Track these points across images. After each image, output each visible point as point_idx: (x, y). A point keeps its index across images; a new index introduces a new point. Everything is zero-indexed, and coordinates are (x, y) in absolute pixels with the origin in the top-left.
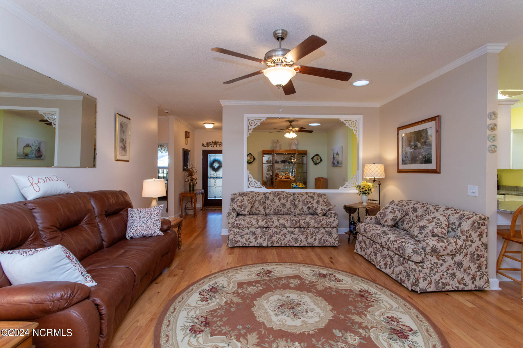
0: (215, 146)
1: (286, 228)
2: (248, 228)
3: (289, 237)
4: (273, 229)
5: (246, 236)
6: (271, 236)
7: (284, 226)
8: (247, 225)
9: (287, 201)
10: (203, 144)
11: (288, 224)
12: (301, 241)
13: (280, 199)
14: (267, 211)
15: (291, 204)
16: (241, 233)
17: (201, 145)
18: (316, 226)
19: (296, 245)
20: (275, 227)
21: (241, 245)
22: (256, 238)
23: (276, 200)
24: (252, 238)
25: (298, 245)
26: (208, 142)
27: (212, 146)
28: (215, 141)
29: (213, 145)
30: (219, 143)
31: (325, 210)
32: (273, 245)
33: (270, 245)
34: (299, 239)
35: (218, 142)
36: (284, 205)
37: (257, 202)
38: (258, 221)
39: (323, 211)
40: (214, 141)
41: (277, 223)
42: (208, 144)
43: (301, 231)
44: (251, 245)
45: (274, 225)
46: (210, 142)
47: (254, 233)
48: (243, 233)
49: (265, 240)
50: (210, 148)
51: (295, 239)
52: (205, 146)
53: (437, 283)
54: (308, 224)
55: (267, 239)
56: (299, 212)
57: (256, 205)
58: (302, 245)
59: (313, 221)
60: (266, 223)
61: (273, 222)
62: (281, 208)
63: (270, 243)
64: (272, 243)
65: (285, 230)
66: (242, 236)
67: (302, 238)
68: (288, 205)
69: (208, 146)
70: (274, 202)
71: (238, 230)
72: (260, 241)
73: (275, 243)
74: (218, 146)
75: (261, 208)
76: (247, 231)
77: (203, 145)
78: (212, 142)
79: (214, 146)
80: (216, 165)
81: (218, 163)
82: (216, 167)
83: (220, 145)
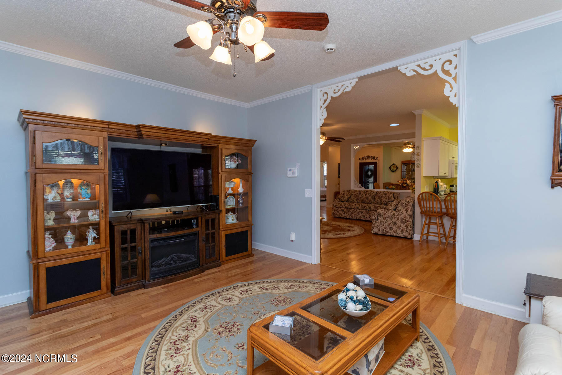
0: (368, 159)
1: (359, 209)
2: (341, 208)
3: (360, 215)
4: (352, 209)
5: (340, 212)
6: (352, 213)
7: (358, 208)
8: (340, 206)
9: (370, 196)
10: (360, 158)
11: (360, 208)
12: (366, 218)
13: (366, 195)
14: (358, 201)
15: (372, 198)
16: (337, 210)
18: (375, 210)
19: (364, 219)
20: (354, 208)
21: (337, 216)
22: (344, 213)
23: (364, 195)
24: (342, 213)
25: (365, 219)
26: (363, 157)
28: (368, 156)
29: (366, 159)
30: (371, 157)
31: (386, 201)
32: (353, 218)
33: (351, 218)
34: (366, 216)
35: (370, 156)
36: (367, 198)
37: (353, 195)
38: (345, 204)
39: (385, 202)
40: (367, 156)
41: (354, 206)
42: (363, 159)
43: (366, 212)
44: (342, 217)
45: (353, 207)
46: (365, 157)
47: (343, 211)
48: (338, 210)
49: (348, 215)
50: (364, 161)
51: (363, 216)
52: (361, 160)
53: (383, 230)
54: (370, 208)
55: (349, 214)
56: (375, 203)
57: (352, 197)
58: (367, 220)
59: (373, 206)
60: (349, 205)
61: (352, 206)
62: (366, 199)
63: (351, 216)
64: (352, 217)
65: (358, 211)
66: (338, 212)
67: (368, 216)
68: (370, 198)
69: (363, 160)
70: (363, 196)
71: (336, 208)
72: (346, 215)
73: (353, 217)
74: (370, 159)
75: (355, 199)
76: (340, 209)
77: (360, 159)
80: (370, 173)
81: (370, 172)
82: (369, 175)
83: (371, 158)
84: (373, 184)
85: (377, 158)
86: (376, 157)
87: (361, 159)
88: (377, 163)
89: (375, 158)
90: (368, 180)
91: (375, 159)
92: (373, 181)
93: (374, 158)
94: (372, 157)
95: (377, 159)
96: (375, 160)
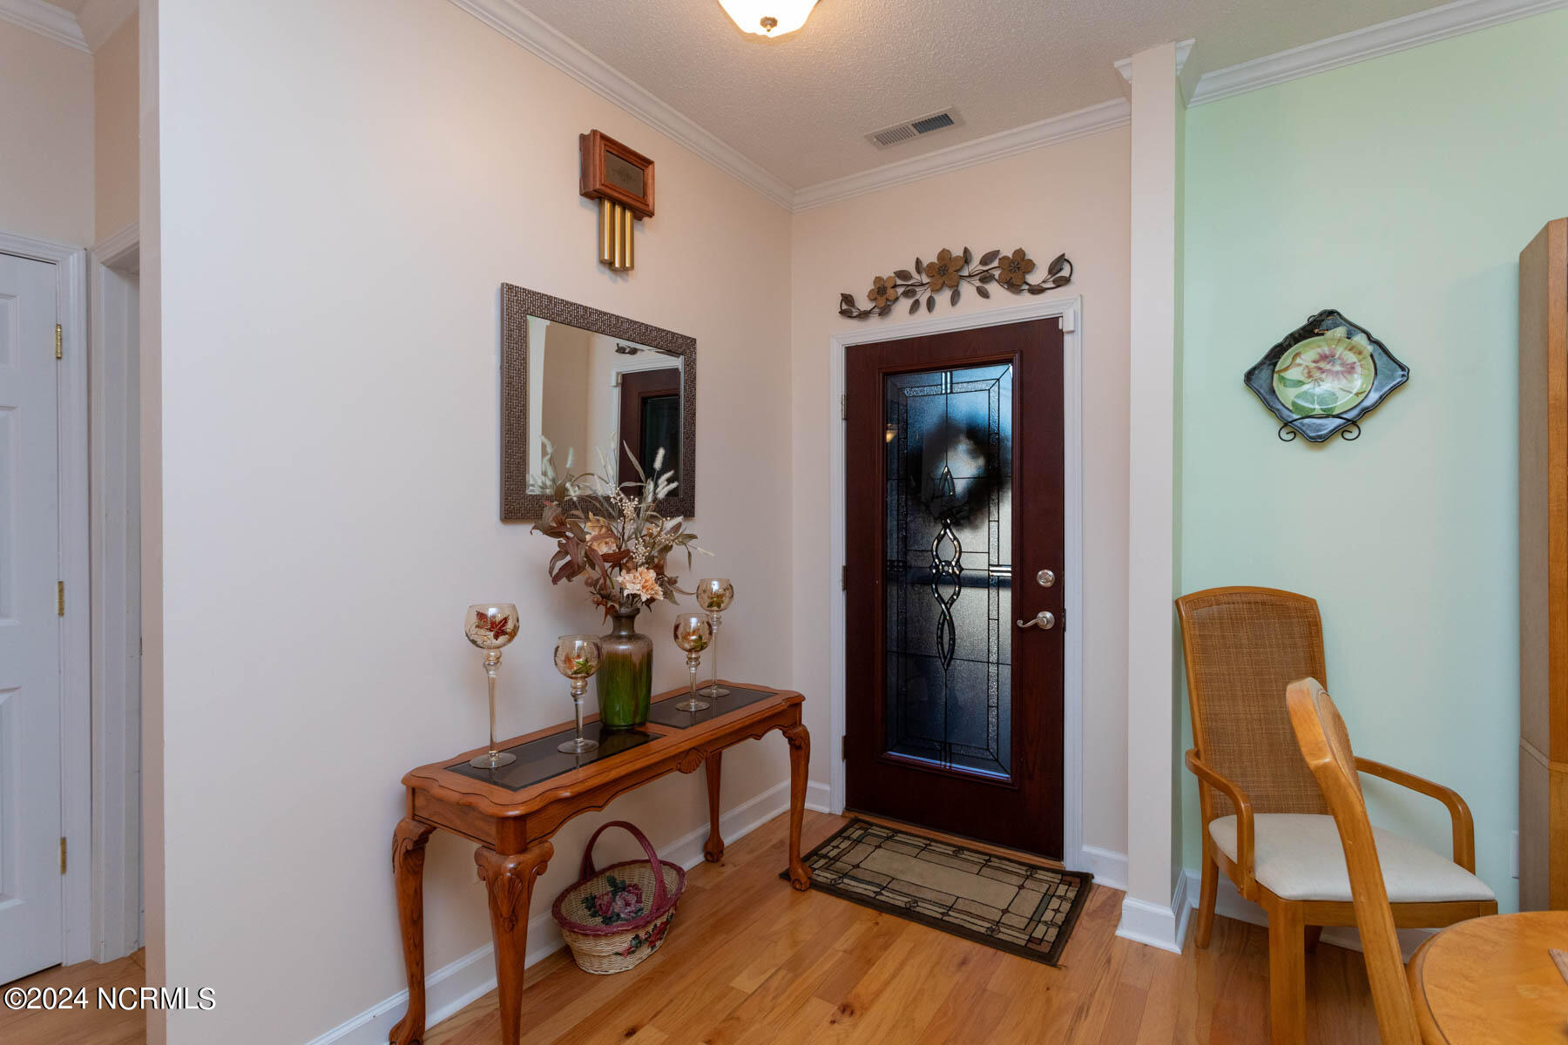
0: (943, 298)
10: (847, 299)
17: (835, 304)
26: (887, 272)
27: (915, 307)
28: (944, 255)
29: (923, 297)
30: (975, 266)
35: (967, 255)
40: (930, 258)
42: (884, 296)
46: (903, 275)
50: (903, 324)
52: (864, 315)
69: (884, 311)
74: (968, 290)
77: (848, 306)
78: (918, 262)
79: (931, 304)
80: (962, 467)
81: (974, 454)
82: (960, 486)
83: (986, 278)
84: (1006, 596)
85: (1060, 262)
86: (1042, 261)
87: (864, 304)
88: (1066, 325)
89: (1029, 266)
90: (947, 551)
91: (1034, 279)
92: (1006, 557)
93: (1015, 271)
94: (986, 260)
95: (1062, 282)
96: (1036, 290)
